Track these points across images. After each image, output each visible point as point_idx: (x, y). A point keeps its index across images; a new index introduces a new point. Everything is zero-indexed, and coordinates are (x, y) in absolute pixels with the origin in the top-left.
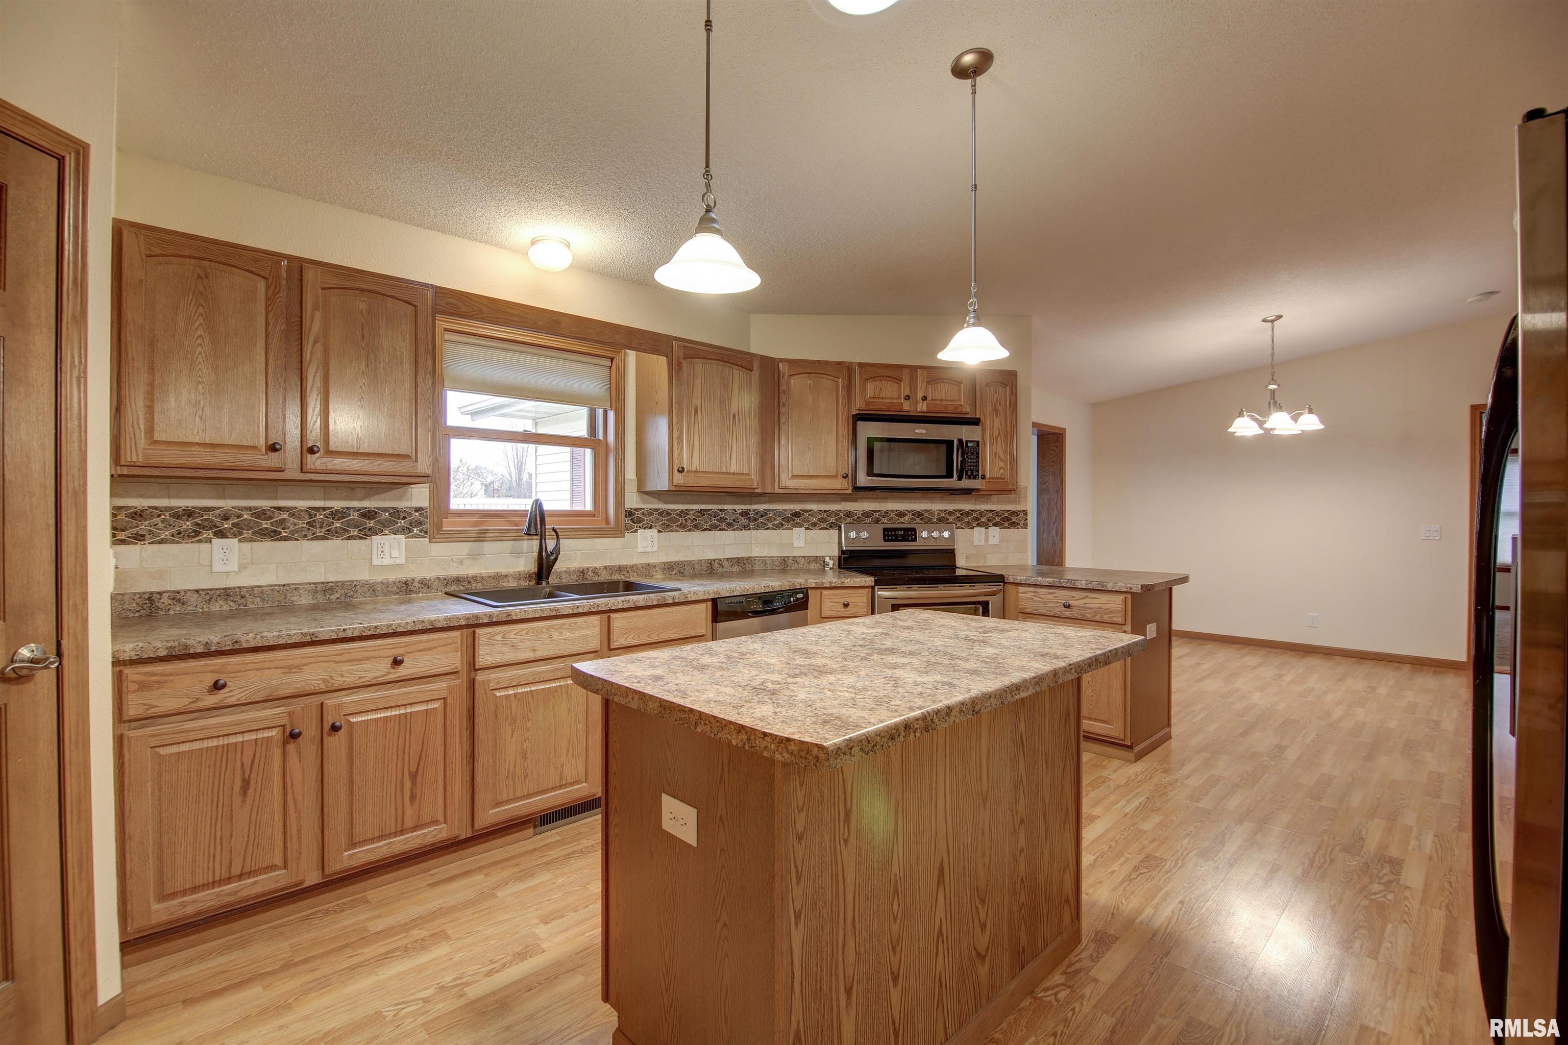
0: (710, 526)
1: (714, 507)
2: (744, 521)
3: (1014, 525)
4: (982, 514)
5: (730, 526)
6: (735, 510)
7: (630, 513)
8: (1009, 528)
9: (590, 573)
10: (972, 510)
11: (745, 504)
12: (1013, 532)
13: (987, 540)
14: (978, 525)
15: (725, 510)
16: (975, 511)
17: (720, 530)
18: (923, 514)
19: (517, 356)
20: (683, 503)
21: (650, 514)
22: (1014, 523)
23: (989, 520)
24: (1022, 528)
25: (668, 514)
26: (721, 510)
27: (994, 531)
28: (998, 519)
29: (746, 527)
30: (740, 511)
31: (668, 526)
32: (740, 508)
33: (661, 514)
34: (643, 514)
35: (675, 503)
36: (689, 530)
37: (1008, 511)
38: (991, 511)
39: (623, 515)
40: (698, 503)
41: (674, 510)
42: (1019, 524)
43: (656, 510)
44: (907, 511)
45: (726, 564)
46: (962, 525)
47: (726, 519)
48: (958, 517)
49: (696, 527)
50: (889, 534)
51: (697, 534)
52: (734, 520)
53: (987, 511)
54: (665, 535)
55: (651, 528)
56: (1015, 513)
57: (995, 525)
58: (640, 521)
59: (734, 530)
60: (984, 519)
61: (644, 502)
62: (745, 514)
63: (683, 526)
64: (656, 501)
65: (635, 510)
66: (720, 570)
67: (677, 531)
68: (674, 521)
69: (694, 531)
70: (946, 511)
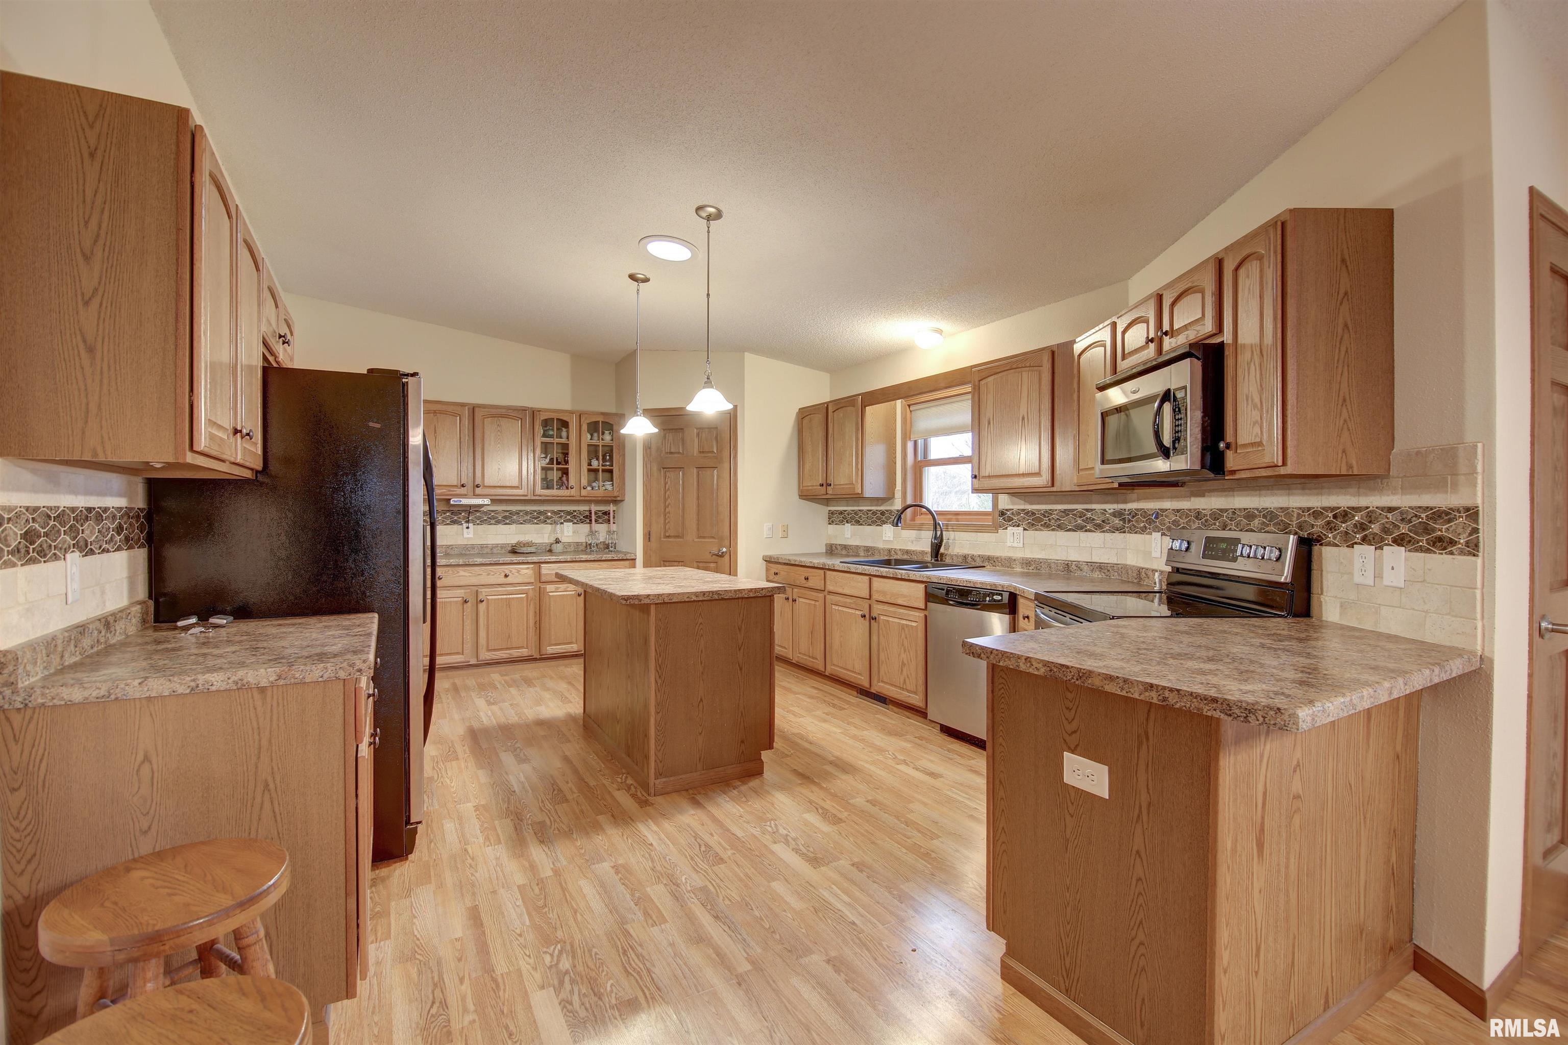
0: (1074, 526)
1: (1080, 507)
2: (1117, 521)
3: (1443, 544)
4: (1371, 516)
5: (1099, 527)
6: (1105, 510)
7: (1002, 513)
8: (1428, 551)
9: (969, 558)
10: (1353, 508)
11: (1118, 503)
12: (1438, 561)
13: (1378, 576)
14: (1364, 540)
15: (1092, 510)
16: (1357, 509)
17: (1086, 531)
18: (1277, 516)
19: (941, 408)
20: (1046, 504)
21: (1018, 514)
22: (1440, 539)
23: (1385, 530)
24: (1462, 553)
25: (1033, 514)
26: (1087, 510)
27: (1395, 555)
28: (1404, 529)
29: (1121, 530)
30: (1112, 511)
31: (1033, 525)
32: (1111, 507)
33: (1027, 513)
34: (1013, 514)
35: (1039, 504)
36: (1053, 530)
37: (1427, 508)
38: (1391, 510)
39: (997, 515)
40: (1062, 503)
41: (1039, 510)
42: (1452, 542)
43: (1023, 510)
44: (1257, 509)
45: (1086, 568)
46: (1335, 538)
47: (1094, 519)
48: (1329, 523)
49: (1060, 527)
50: (1212, 548)
51: (1061, 534)
52: (1103, 521)
53: (1382, 509)
54: (1030, 533)
55: (1018, 526)
56: (1443, 515)
57: (1399, 541)
58: (1010, 519)
59: (1104, 532)
60: (1375, 528)
61: (1013, 504)
62: (1118, 514)
63: (1047, 526)
64: (1023, 502)
65: (1007, 510)
66: (1078, 573)
67: (1041, 530)
68: (1039, 520)
69: (1057, 531)
70: (1309, 509)
